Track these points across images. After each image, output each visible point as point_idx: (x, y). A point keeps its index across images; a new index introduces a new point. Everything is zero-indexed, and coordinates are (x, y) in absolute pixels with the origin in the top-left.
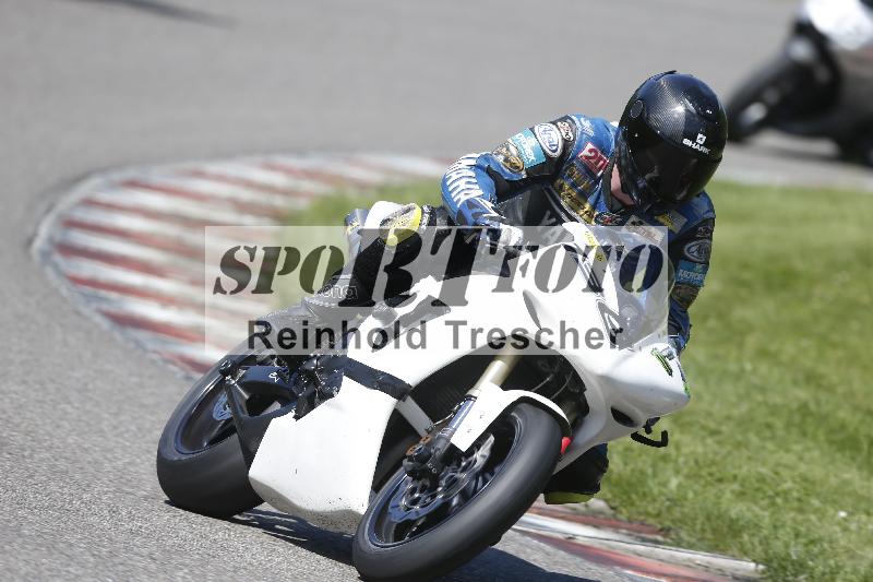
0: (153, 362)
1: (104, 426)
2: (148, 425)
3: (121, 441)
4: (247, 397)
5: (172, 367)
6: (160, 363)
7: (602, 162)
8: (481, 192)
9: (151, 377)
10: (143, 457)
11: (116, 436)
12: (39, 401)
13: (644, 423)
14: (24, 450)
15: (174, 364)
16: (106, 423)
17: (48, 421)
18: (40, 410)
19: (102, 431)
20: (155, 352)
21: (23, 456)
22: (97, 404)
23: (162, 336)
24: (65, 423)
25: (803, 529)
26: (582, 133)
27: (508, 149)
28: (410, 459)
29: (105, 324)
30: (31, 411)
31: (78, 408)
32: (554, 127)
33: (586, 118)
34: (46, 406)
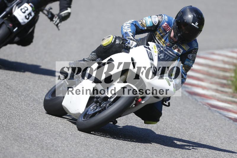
0: (200, 105)
1: (186, 122)
2: (198, 122)
3: (191, 126)
5: (205, 106)
6: (202, 105)
8: (130, 30)
9: (199, 109)
10: (197, 131)
11: (190, 125)
12: (169, 115)
14: (164, 128)
15: (206, 105)
16: (187, 121)
17: (171, 121)
18: (168, 118)
19: (185, 123)
20: (200, 102)
21: (164, 130)
22: (184, 116)
23: (202, 98)
24: (175, 121)
30: (166, 118)
31: (179, 117)
33: (166, 16)
34: (170, 117)
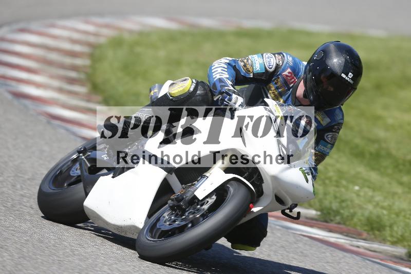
4: (89, 165)
7: (293, 80)
8: (228, 76)
13: (289, 206)
25: (338, 195)
26: (287, 63)
27: (247, 61)
28: (172, 200)
29: (10, 97)
32: (273, 56)
33: (291, 56)
